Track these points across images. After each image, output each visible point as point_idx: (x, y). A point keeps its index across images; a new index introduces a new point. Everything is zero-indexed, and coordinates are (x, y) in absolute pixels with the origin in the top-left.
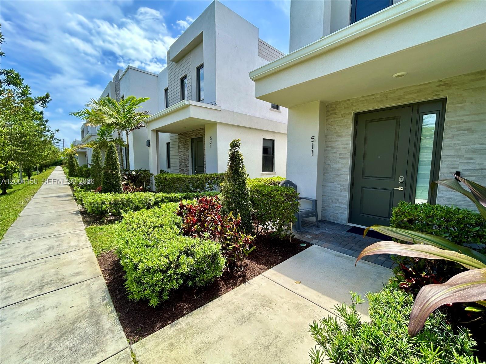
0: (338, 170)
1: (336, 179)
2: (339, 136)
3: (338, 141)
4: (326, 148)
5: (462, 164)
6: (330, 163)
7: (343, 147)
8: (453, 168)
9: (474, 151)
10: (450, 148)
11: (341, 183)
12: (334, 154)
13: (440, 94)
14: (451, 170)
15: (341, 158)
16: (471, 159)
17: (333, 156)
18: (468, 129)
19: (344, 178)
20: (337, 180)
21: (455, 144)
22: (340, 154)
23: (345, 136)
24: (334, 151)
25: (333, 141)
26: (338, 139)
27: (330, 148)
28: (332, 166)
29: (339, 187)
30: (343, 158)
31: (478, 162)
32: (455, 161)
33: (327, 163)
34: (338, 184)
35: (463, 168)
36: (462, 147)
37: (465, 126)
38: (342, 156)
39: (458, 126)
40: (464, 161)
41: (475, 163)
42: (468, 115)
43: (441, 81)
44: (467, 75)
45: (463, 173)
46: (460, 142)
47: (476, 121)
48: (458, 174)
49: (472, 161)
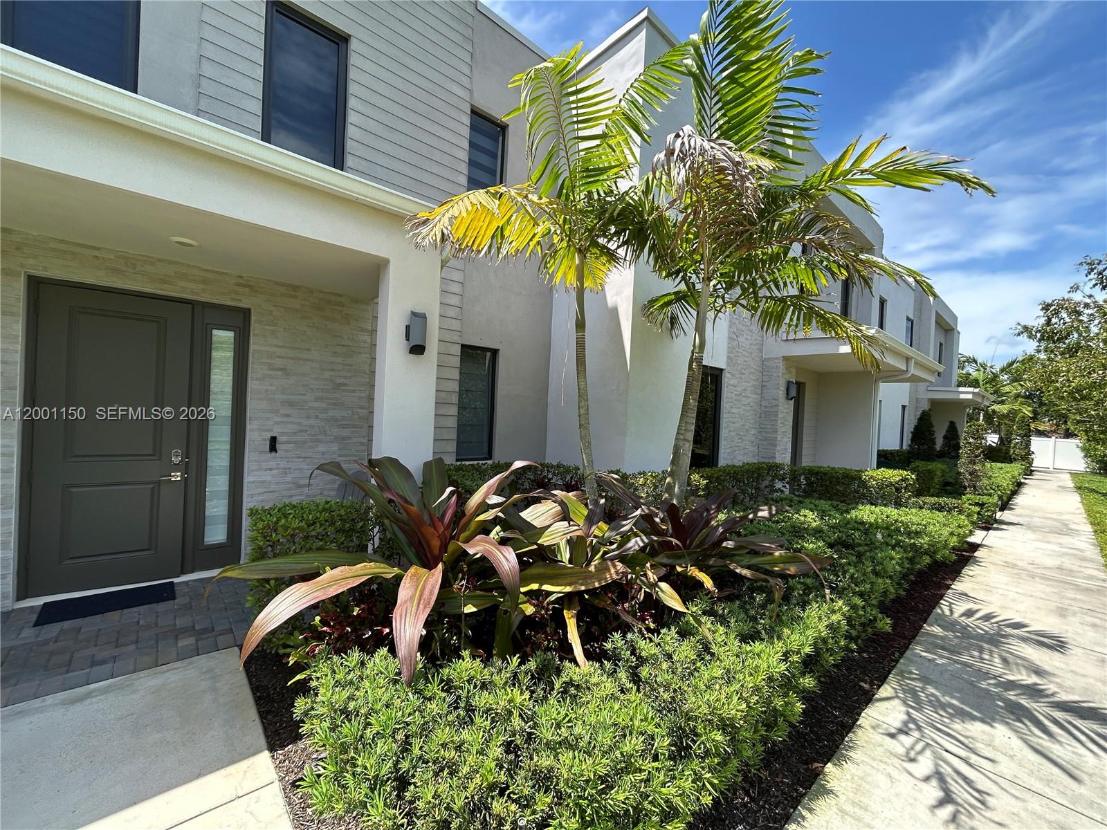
5: (276, 423)
8: (266, 431)
9: (291, 404)
10: (260, 396)
13: (240, 300)
14: (263, 433)
16: (288, 416)
18: (282, 370)
21: (267, 390)
31: (296, 420)
32: (267, 419)
35: (280, 431)
36: (276, 396)
37: (278, 363)
39: (269, 361)
40: (279, 420)
41: (293, 423)
42: (281, 347)
43: (241, 277)
44: (276, 283)
45: (280, 439)
46: (273, 388)
47: (291, 358)
48: (273, 440)
49: (290, 419)
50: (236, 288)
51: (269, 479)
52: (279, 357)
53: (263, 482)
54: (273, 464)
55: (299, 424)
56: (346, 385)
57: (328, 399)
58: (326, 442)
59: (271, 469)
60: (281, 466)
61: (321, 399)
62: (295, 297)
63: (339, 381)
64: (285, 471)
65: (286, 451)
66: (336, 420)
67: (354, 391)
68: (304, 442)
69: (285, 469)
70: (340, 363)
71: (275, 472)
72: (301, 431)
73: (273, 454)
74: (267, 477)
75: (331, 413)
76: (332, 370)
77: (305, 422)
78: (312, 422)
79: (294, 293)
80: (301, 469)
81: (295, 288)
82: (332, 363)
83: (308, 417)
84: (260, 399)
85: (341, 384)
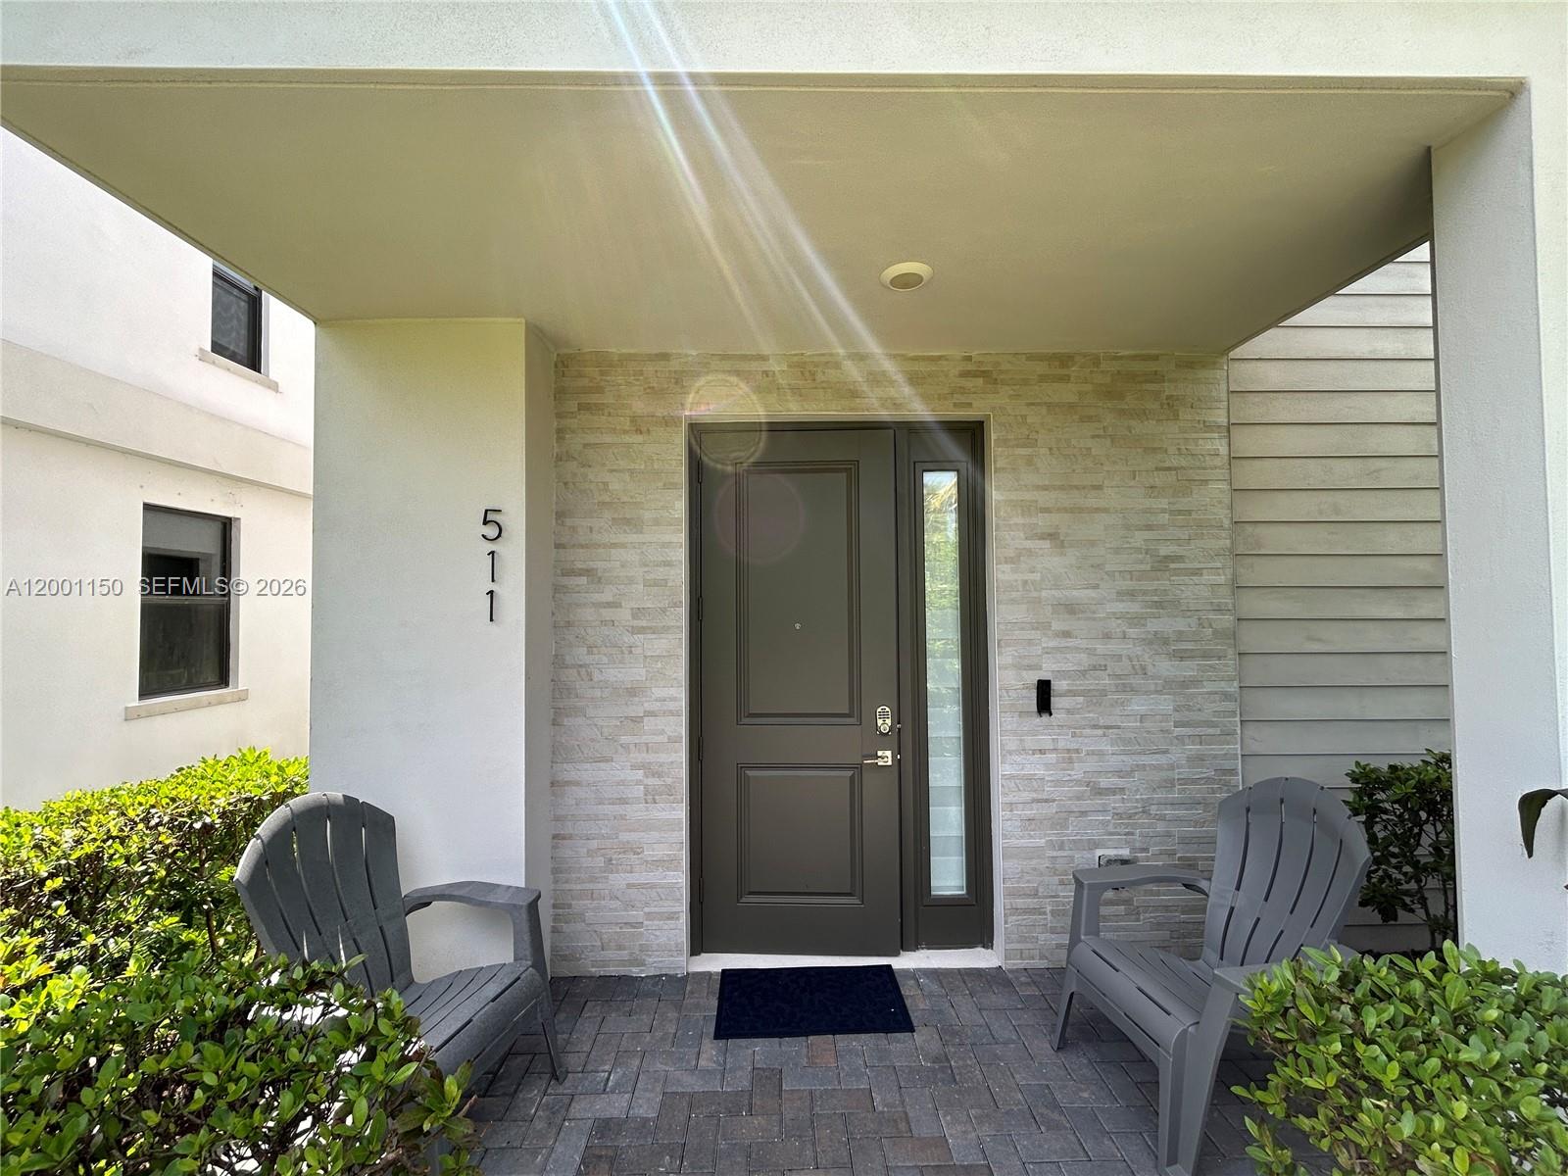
0: (633, 692)
1: (624, 739)
2: (627, 521)
3: (623, 546)
4: (565, 581)
5: (1047, 651)
6: (588, 659)
7: (652, 576)
8: (1030, 667)
9: (1071, 609)
10: (1014, 595)
11: (651, 757)
12: (607, 614)
13: (970, 404)
14: (1024, 674)
15: (642, 630)
16: (1067, 634)
17: (604, 623)
18: (1050, 536)
19: (662, 732)
20: (626, 747)
21: (1025, 582)
22: (637, 613)
23: (657, 522)
24: (607, 596)
25: (598, 546)
26: (622, 538)
27: (583, 580)
28: (597, 676)
29: (638, 782)
30: (654, 631)
31: (1084, 644)
32: (1030, 642)
33: (569, 660)
34: (634, 767)
35: (1055, 667)
36: (1044, 594)
37: (1043, 522)
38: (644, 623)
39: (1027, 520)
40: (1051, 644)
41: (1077, 649)
42: (1045, 488)
43: (969, 359)
44: (1031, 357)
45: (1055, 686)
46: (1037, 576)
47: (1065, 510)
48: (1044, 690)
49: (1071, 642)
50: (963, 382)
51: (1041, 772)
52: (1047, 510)
53: (1030, 778)
54: (1045, 740)
55: (1091, 652)
56: (1179, 558)
57: (1145, 593)
58: (1146, 693)
59: (1042, 752)
60: (1061, 745)
61: (1131, 594)
62: (1065, 379)
63: (1164, 551)
64: (1070, 757)
65: (1069, 711)
66: (1166, 642)
67: (1197, 572)
68: (1103, 693)
69: (1069, 751)
70: (1164, 511)
71: (1052, 757)
72: (1095, 668)
73: (1045, 718)
74: (1035, 767)
75: (1153, 626)
76: (1149, 528)
77: (1100, 648)
78: (1114, 647)
79: (1064, 372)
80: (1101, 754)
81: (1064, 360)
82: (1148, 511)
83: (1107, 636)
84: (1013, 601)
85: (1168, 558)
